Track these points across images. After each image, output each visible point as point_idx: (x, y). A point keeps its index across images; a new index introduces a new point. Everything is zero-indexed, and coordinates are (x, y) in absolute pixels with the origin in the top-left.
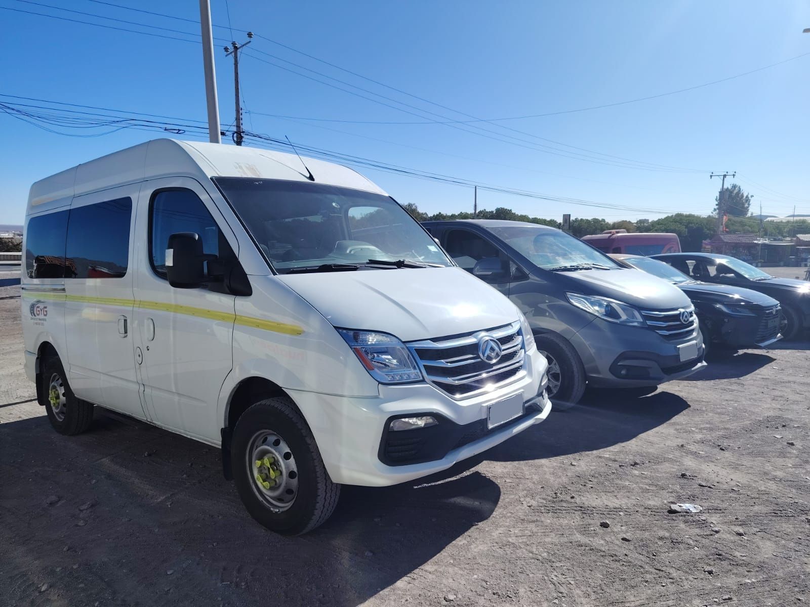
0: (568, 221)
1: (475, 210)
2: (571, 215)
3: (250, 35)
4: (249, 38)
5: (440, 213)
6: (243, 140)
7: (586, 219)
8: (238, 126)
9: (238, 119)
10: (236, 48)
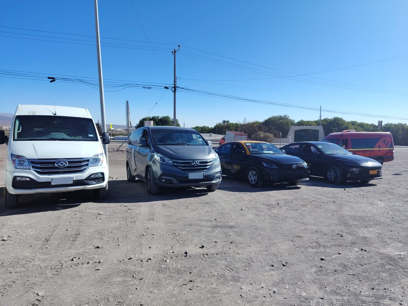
0: (381, 125)
1: (320, 118)
2: (383, 122)
3: (179, 46)
4: (179, 47)
5: (302, 120)
6: (176, 90)
7: (395, 123)
8: (175, 85)
9: (175, 82)
10: (175, 52)
